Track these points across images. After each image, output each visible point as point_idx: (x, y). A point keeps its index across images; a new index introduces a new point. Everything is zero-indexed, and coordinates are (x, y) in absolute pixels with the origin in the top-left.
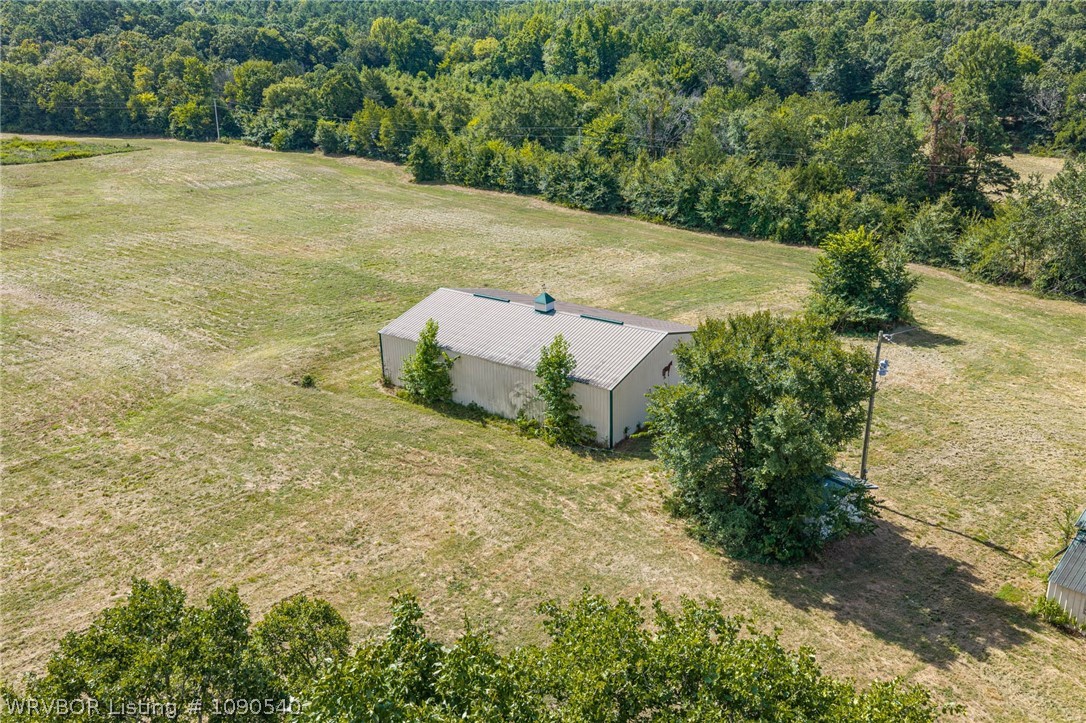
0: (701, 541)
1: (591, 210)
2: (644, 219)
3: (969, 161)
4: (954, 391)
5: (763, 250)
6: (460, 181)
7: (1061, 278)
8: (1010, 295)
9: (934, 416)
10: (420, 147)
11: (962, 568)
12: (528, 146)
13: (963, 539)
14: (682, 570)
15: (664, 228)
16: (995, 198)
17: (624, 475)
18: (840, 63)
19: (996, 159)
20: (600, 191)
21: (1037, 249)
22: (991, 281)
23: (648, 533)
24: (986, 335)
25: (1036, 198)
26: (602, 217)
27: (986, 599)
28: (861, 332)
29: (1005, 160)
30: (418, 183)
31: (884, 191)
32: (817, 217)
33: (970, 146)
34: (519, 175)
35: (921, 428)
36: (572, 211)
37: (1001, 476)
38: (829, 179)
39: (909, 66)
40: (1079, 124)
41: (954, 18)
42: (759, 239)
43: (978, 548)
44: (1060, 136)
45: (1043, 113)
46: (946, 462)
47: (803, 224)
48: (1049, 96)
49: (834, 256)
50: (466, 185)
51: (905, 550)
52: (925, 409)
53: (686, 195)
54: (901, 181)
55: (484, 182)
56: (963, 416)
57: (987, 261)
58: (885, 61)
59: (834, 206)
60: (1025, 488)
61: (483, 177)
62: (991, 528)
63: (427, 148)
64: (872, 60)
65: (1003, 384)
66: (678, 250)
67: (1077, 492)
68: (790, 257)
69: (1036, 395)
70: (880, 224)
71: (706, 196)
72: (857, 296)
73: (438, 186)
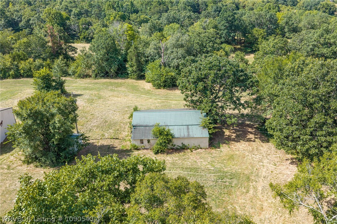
0: (41, 167)
3: (63, 46)
4: (87, 107)
5: (7, 82)
7: (98, 73)
8: (88, 80)
9: (86, 114)
11: (111, 146)
13: (108, 140)
14: (40, 177)
16: (73, 55)
17: (3, 160)
18: (6, 20)
19: (70, 44)
21: (90, 68)
22: (81, 78)
23: (23, 172)
24: (87, 91)
25: (86, 53)
27: (119, 150)
29: (73, 45)
31: (41, 58)
32: (23, 69)
33: (62, 41)
35: (84, 118)
37: (109, 123)
38: (22, 56)
39: (30, 20)
40: (85, 33)
41: (38, 5)
42: (4, 79)
43: (112, 140)
44: (81, 37)
45: (75, 31)
46: (95, 124)
47: (19, 71)
48: (75, 26)
49: (39, 78)
51: (96, 147)
52: (83, 113)
54: (45, 54)
56: (93, 112)
57: (79, 72)
58: (21, 18)
59: (27, 64)
60: (115, 124)
62: (113, 135)
64: (16, 18)
65: (98, 102)
67: (126, 121)
68: (19, 83)
69: (107, 103)
72: (50, 88)
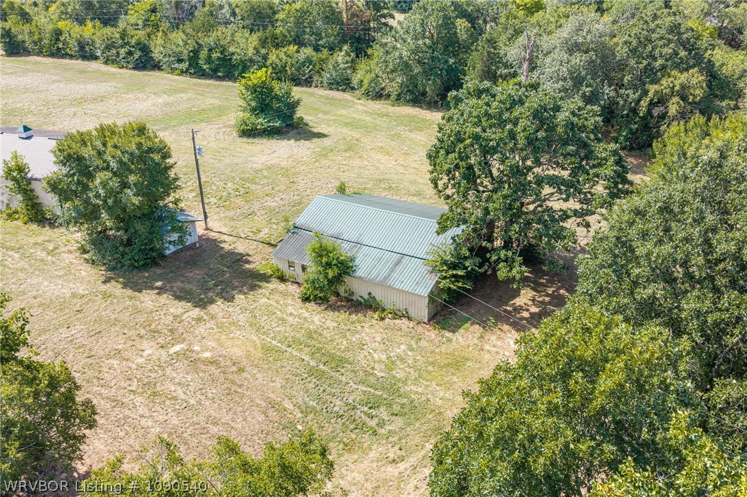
1: (134, 68)
2: (168, 73)
4: (304, 164)
6: (40, 53)
7: (403, 93)
9: (282, 179)
10: (4, 29)
11: (245, 257)
12: (89, 24)
15: (181, 77)
20: (137, 54)
24: (346, 130)
26: (141, 73)
28: (267, 135)
30: (8, 56)
33: (367, 13)
34: (82, 46)
35: (270, 187)
36: (121, 70)
38: (280, 39)
43: (261, 246)
46: (272, 204)
50: (45, 56)
53: (191, 54)
55: (57, 52)
57: (366, 86)
59: (282, 56)
61: (56, 48)
63: (10, 29)
65: (335, 158)
66: (183, 92)
69: (351, 162)
70: (311, 67)
71: (203, 54)
73: (24, 58)
